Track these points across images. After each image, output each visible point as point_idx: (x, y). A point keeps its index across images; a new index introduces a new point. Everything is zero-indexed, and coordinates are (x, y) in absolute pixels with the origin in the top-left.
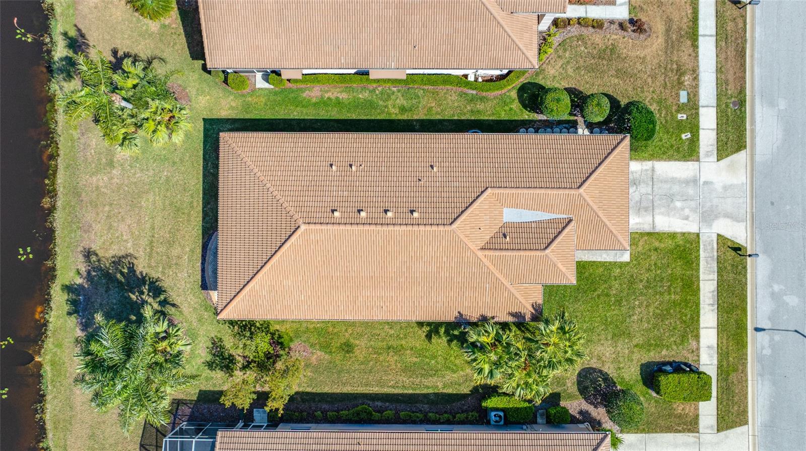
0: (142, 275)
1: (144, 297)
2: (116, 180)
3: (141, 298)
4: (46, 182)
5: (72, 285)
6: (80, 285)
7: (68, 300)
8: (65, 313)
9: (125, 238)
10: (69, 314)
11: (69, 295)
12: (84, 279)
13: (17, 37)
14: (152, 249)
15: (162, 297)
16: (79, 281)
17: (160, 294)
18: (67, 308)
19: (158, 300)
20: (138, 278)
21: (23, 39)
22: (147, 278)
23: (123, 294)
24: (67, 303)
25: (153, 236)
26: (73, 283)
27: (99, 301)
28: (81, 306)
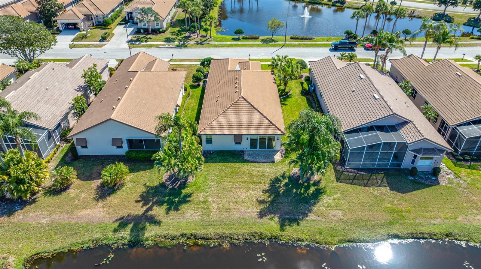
0: (270, 187)
1: (282, 186)
2: (214, 200)
3: (282, 187)
4: (212, 246)
5: (280, 223)
6: (279, 218)
7: (290, 225)
8: (298, 227)
9: (249, 195)
10: (298, 224)
11: (286, 225)
12: (275, 216)
13: (108, 263)
14: (255, 183)
15: (281, 178)
16: (276, 219)
17: (279, 179)
18: (295, 226)
19: (282, 180)
20: (272, 188)
21: (110, 259)
22: (271, 184)
23: (282, 195)
24: (292, 226)
25: (248, 182)
26: (278, 222)
27: (287, 207)
28: (292, 217)
